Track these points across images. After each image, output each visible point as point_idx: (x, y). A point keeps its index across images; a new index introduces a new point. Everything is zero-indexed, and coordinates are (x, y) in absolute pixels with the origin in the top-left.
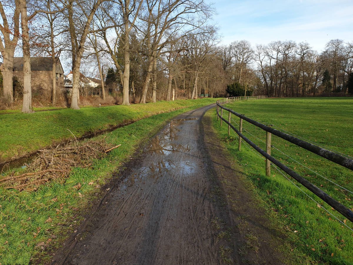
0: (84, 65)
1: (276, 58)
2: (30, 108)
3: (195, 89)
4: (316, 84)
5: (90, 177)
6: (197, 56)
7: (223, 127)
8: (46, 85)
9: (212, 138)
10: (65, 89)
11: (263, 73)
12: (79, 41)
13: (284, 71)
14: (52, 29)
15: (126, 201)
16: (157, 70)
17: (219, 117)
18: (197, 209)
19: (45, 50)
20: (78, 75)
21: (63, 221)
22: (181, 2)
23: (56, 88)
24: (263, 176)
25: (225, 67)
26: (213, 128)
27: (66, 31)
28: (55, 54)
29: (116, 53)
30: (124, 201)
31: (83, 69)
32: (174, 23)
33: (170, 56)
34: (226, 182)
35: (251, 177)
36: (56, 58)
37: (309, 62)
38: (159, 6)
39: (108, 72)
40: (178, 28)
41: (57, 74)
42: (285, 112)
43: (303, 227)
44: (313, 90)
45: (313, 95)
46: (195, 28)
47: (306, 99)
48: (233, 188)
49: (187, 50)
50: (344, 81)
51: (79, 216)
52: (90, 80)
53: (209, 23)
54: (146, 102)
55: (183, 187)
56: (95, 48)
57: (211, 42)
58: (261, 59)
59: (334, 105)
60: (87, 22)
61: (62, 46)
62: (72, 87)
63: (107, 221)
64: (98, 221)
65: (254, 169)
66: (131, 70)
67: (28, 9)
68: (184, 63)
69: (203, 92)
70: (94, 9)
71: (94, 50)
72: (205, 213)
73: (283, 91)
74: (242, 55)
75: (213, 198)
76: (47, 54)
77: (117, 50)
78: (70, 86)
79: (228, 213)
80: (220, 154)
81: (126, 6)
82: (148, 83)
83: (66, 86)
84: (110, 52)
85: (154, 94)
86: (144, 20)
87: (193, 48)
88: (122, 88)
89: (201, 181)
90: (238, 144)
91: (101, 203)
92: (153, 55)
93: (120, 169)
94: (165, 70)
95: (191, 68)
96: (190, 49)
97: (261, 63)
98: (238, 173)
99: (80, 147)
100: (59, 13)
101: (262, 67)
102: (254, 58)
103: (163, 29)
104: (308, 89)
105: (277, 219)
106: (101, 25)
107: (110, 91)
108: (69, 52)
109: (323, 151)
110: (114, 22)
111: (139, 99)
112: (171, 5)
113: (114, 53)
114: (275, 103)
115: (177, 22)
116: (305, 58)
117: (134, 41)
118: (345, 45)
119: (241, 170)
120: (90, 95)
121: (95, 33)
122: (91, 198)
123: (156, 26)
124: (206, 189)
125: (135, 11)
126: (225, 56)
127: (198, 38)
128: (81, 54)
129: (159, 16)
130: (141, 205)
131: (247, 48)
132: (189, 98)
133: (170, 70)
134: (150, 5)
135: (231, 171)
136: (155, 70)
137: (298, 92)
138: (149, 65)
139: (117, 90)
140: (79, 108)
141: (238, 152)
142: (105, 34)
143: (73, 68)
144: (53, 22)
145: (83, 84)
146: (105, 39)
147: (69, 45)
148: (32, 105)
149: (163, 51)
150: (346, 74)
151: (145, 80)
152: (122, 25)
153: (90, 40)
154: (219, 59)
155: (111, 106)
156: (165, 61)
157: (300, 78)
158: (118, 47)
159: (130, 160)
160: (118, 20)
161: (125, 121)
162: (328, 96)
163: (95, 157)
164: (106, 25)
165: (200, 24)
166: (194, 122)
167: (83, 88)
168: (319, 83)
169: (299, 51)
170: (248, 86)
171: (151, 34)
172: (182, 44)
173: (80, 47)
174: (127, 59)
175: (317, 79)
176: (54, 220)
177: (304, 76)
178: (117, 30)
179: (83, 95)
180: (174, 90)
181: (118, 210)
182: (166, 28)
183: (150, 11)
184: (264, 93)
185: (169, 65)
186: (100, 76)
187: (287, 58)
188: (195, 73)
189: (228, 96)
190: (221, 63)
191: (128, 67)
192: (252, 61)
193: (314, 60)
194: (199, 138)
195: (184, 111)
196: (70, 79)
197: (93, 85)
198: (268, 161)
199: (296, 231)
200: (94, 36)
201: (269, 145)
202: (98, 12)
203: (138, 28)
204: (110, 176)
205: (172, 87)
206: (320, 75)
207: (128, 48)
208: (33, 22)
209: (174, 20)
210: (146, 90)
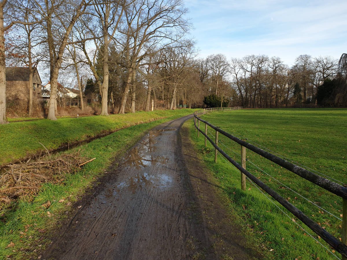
0: (62, 75)
1: (250, 71)
2: (4, 119)
3: (173, 100)
4: (288, 96)
5: (61, 193)
6: (175, 69)
7: (200, 138)
8: (22, 95)
9: (189, 150)
10: (42, 99)
11: (238, 85)
12: (57, 52)
13: (258, 83)
14: (30, 40)
15: (98, 220)
16: (136, 81)
17: (196, 128)
18: (172, 227)
19: (22, 61)
20: (55, 86)
21: (27, 245)
22: (159, 16)
23: (33, 98)
24: (239, 190)
25: (202, 79)
26: (190, 139)
27: (44, 42)
28: (32, 64)
29: (95, 65)
30: (96, 220)
31: (61, 80)
32: (153, 37)
33: (149, 68)
34: (202, 197)
35: (227, 190)
36: (33, 68)
37: (281, 75)
38: (138, 20)
39: (87, 83)
40: (156, 42)
41: (34, 84)
42: (260, 123)
43: (279, 245)
44: (286, 101)
45: (285, 106)
46: (173, 41)
47: (279, 110)
48: (209, 203)
49: (166, 63)
50: (313, 94)
51: (45, 239)
52: (69, 91)
53: (187, 37)
54: (125, 113)
55: (159, 203)
56: (74, 59)
57: (188, 55)
58: (236, 71)
59: (305, 116)
60: (66, 34)
61: (39, 57)
62: (49, 98)
63: (76, 243)
64: (66, 244)
65: (230, 182)
66: (110, 81)
67: (5, 20)
68: (162, 75)
69: (181, 103)
70: (73, 22)
71: (72, 61)
72: (179, 231)
73: (258, 102)
74: (218, 68)
75: (189, 214)
76: (24, 64)
77: (96, 61)
78: (48, 96)
79: (203, 232)
80: (197, 166)
81: (105, 19)
82: (127, 94)
83: (44, 96)
84: (90, 64)
85: (134, 104)
86: (124, 33)
87: (171, 61)
88: (100, 99)
89: (177, 197)
90: (214, 155)
91: (71, 223)
92: (132, 67)
93: (93, 185)
94: (144, 81)
95: (170, 80)
96: (168, 61)
97: (236, 76)
98: (214, 187)
99: (52, 161)
100: (37, 25)
101: (237, 79)
102: (230, 70)
103: (142, 42)
104: (281, 100)
105: (253, 236)
106: (81, 37)
107: (89, 102)
108: (47, 62)
109: (296, 168)
110: (94, 34)
111: (118, 109)
112: (150, 20)
113: (93, 64)
114: (250, 114)
115: (156, 35)
116: (277, 71)
117: (114, 52)
118: (313, 60)
119: (217, 183)
120: (68, 105)
121: (74, 44)
122: (61, 218)
123: (135, 38)
124: (182, 205)
125: (115, 24)
126: (202, 69)
127: (177, 51)
128: (59, 65)
129: (138, 29)
130: (114, 225)
131: (222, 62)
132: (167, 108)
133: (149, 81)
134: (129, 18)
135: (208, 184)
136: (134, 82)
137: (272, 103)
138: (128, 76)
139: (96, 101)
140: (56, 118)
141: (214, 165)
142: (84, 45)
143: (51, 79)
144: (31, 33)
145: (61, 95)
146: (84, 50)
147: (47, 55)
148: (6, 116)
149: (142, 63)
150: (315, 86)
151: (124, 90)
152: (101, 37)
153: (69, 51)
154: (197, 72)
155: (89, 117)
156: (145, 73)
157: (273, 90)
158: (98, 58)
159: (105, 174)
160: (98, 33)
161: (103, 132)
162: (299, 108)
163: (68, 171)
164: (85, 37)
165: (178, 38)
166: (172, 133)
167: (61, 98)
168: (291, 95)
169: (271, 64)
170: (224, 97)
171: (130, 47)
172: (161, 56)
173: (58, 58)
174: (106, 70)
175: (288, 91)
176: (17, 244)
177: (277, 88)
178: (97, 42)
179: (61, 106)
180: (153, 100)
181: (88, 231)
182: (145, 41)
183: (129, 24)
184: (239, 104)
185: (148, 77)
186: (78, 87)
187: (260, 71)
188: (173, 85)
189: (205, 107)
190: (199, 76)
191: (106, 78)
192: (228, 73)
193: (285, 73)
194: (177, 149)
195: (163, 121)
196: (49, 90)
197: (72, 95)
198: (244, 175)
199: (271, 250)
200: (73, 47)
201: (244, 159)
202: (78, 24)
203: (117, 40)
204: (83, 192)
205: (151, 98)
206: (291, 88)
207: (107, 60)
208: (9, 33)
209: (153, 34)
210: (125, 101)
